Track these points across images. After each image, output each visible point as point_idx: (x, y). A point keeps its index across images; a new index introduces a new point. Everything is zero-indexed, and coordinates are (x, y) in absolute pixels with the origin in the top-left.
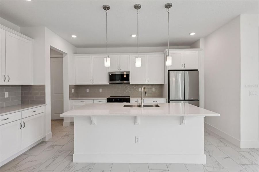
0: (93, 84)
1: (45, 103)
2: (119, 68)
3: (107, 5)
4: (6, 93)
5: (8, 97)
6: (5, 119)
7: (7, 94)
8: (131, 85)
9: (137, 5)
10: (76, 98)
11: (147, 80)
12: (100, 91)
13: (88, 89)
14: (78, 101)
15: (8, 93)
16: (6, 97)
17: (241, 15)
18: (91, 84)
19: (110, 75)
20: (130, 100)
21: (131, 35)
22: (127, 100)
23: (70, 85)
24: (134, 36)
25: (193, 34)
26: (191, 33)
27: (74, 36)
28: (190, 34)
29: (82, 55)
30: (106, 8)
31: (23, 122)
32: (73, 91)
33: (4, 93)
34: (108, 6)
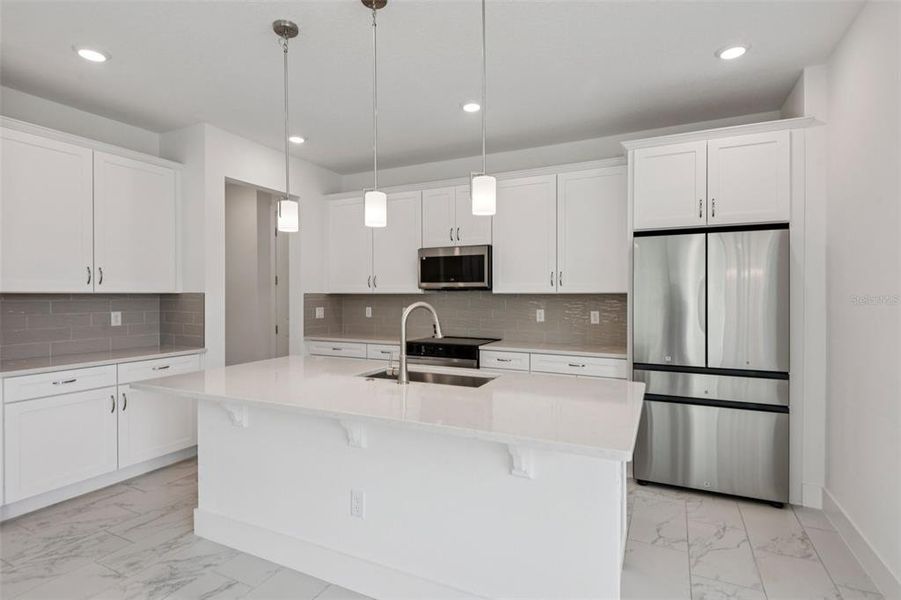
0: (376, 290)
1: (204, 346)
2: (455, 233)
3: (285, 21)
4: (113, 314)
5: (119, 324)
6: (67, 382)
7: (117, 317)
8: (495, 295)
10: (332, 336)
11: (557, 277)
13: (370, 309)
14: (326, 346)
15: (119, 314)
16: (113, 323)
18: (369, 290)
19: (422, 261)
21: (460, 107)
23: (305, 294)
24: (472, 108)
25: (733, 53)
26: (724, 49)
28: (717, 55)
30: (286, 31)
31: (121, 395)
32: (320, 313)
33: (110, 315)
34: (288, 25)
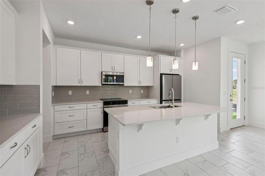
0: (82, 85)
2: (113, 68)
9: (177, 10)
11: (139, 82)
12: (87, 94)
13: (71, 91)
14: (65, 107)
17: (222, 38)
18: (79, 85)
19: (104, 75)
20: (128, 102)
21: (136, 36)
22: (125, 102)
23: (52, 86)
24: (139, 37)
27: (71, 23)
28: (179, 45)
29: (71, 49)
